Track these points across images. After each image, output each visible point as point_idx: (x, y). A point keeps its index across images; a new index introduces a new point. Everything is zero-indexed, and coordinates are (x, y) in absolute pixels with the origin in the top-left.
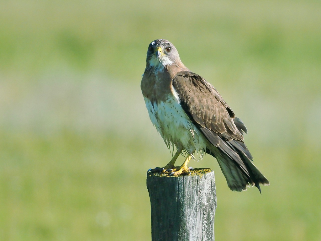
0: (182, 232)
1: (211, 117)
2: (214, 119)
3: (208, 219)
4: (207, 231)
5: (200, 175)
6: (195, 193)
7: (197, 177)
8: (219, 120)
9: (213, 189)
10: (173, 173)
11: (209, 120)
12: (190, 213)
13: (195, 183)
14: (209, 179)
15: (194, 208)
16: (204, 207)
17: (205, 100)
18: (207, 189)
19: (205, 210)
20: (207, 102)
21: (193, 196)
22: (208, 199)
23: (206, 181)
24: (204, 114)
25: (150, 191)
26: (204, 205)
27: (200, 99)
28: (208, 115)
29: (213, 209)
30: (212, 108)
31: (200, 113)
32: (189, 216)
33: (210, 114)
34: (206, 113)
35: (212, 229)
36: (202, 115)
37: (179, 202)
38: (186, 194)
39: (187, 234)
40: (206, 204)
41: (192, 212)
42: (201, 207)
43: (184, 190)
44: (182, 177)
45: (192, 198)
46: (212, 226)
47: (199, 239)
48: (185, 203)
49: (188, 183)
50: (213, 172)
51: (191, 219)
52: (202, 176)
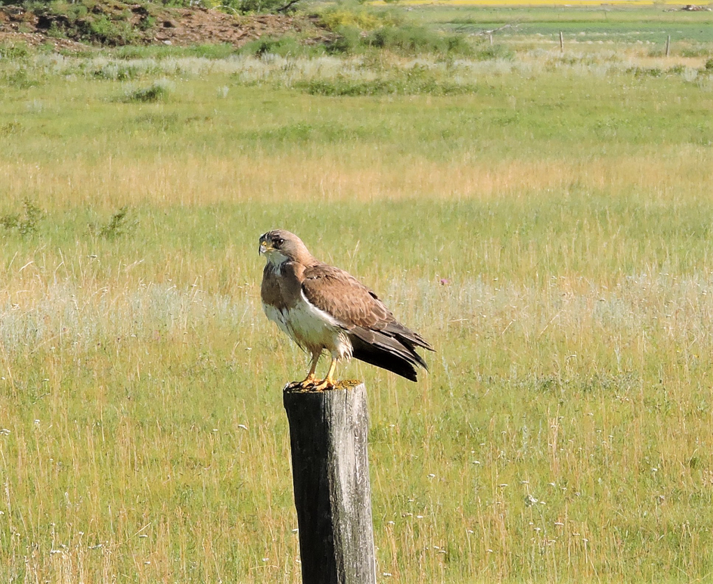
0: (331, 458)
1: (358, 312)
2: (361, 314)
3: (361, 441)
4: (360, 456)
5: (349, 388)
6: (344, 410)
7: (345, 390)
8: (367, 311)
9: (364, 405)
10: (314, 387)
11: (357, 317)
12: (339, 435)
13: (343, 398)
14: (359, 392)
15: (343, 428)
16: (355, 427)
17: (345, 296)
18: (357, 404)
19: (357, 430)
20: (349, 297)
21: (342, 414)
22: (359, 417)
23: (356, 395)
24: (349, 312)
25: (289, 411)
26: (355, 424)
27: (340, 297)
28: (354, 312)
29: (364, 428)
30: (356, 301)
31: (345, 314)
32: (339, 439)
33: (356, 309)
34: (351, 310)
35: (365, 453)
36: (348, 316)
37: (326, 422)
38: (334, 412)
39: (337, 461)
40: (357, 423)
41: (341, 434)
42: (352, 427)
43: (330, 408)
44: (328, 392)
45: (340, 416)
46: (365, 449)
47: (352, 466)
48: (333, 423)
49: (335, 399)
50: (363, 384)
51: (341, 442)
52: (351, 390)
